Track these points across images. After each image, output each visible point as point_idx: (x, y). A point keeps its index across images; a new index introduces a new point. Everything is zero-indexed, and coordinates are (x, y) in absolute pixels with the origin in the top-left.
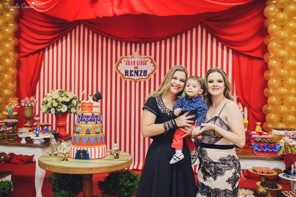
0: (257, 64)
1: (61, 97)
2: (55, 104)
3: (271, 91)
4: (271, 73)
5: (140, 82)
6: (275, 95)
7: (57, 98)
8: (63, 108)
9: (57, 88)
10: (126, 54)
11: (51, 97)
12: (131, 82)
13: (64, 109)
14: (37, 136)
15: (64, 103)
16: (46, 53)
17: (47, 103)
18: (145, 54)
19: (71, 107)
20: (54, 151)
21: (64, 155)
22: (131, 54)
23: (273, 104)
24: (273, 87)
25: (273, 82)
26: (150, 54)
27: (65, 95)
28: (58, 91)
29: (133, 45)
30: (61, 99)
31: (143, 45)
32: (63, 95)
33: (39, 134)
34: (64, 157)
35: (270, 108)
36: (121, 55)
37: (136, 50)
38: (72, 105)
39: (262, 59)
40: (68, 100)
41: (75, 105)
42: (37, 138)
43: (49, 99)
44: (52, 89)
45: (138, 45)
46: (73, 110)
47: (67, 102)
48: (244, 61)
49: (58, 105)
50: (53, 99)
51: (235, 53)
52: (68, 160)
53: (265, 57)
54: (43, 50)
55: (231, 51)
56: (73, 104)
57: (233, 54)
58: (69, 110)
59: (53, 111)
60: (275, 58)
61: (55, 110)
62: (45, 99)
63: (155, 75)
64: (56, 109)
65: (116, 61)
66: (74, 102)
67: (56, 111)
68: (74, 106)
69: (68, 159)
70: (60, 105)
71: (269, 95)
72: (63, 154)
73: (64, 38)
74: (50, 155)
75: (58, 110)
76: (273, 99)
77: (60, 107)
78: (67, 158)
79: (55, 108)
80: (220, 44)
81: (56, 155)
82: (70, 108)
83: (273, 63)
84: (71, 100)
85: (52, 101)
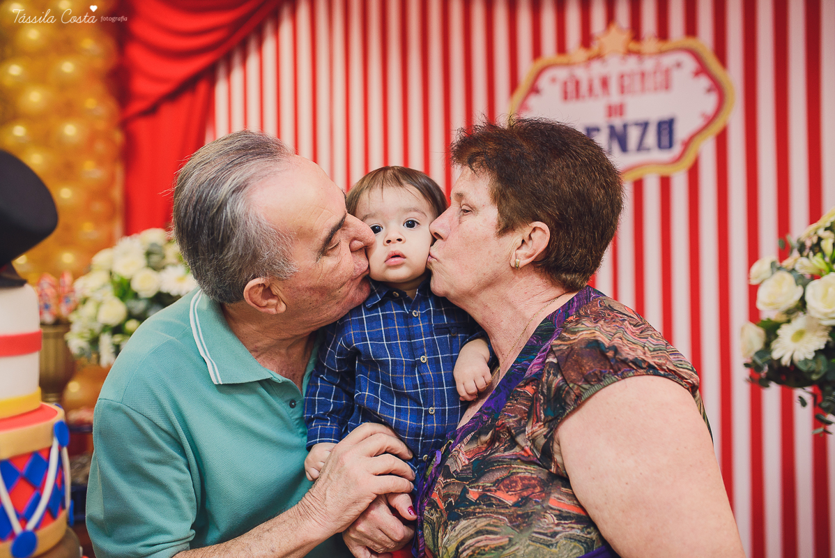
2: (112, 312)
5: (638, 186)
7: (127, 273)
10: (561, 47)
16: (221, 90)
18: (663, 34)
22: (586, 40)
36: (537, 52)
37: (610, 18)
54: (208, 76)
59: (107, 351)
63: (722, 141)
65: (513, 85)
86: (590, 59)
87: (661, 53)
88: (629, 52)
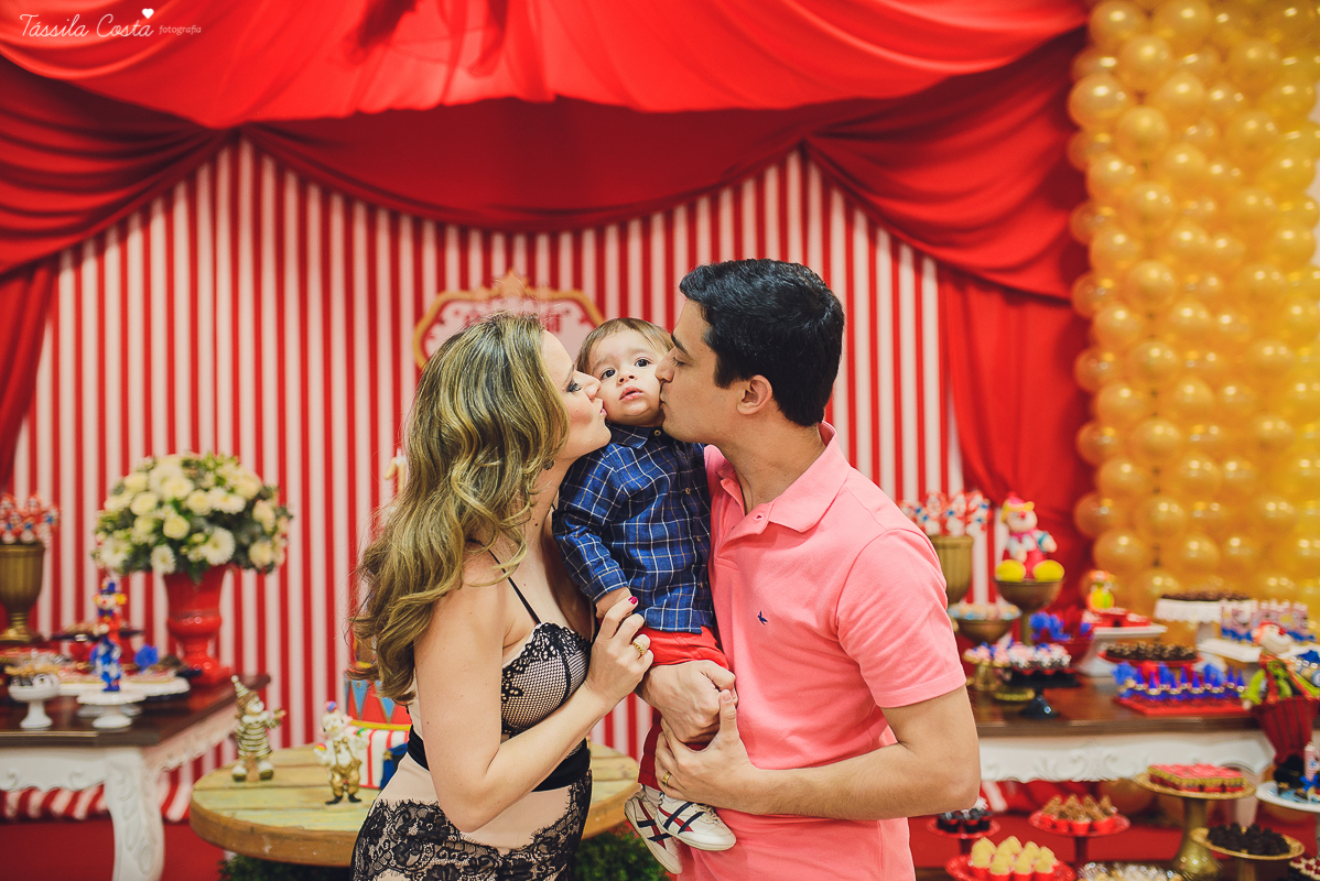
0: (1043, 325)
1: (200, 494)
2: (176, 527)
3: (1109, 435)
4: (1107, 361)
6: (1129, 451)
7: (180, 494)
8: (216, 546)
9: (172, 449)
10: (464, 284)
11: (147, 490)
13: (218, 548)
14: (112, 687)
15: (217, 518)
16: (66, 280)
17: (127, 519)
18: (554, 283)
19: (253, 539)
20: (258, 759)
21: (338, 778)
22: (488, 281)
23: (1120, 494)
24: (1118, 419)
25: (1119, 396)
26: (578, 283)
27: (220, 482)
28: (176, 460)
29: (498, 243)
30: (201, 503)
31: (543, 243)
32: (210, 479)
33: (118, 678)
34: (341, 785)
35: (1106, 508)
36: (441, 285)
37: (509, 264)
38: (257, 529)
39: (1062, 303)
40: (234, 505)
41: (268, 527)
42: (114, 698)
43: (143, 506)
44: (148, 450)
45: (520, 244)
46: (261, 553)
47: (230, 514)
48: (987, 309)
49: (190, 534)
50: (160, 504)
51: (950, 276)
52: (359, 801)
53: (1079, 291)
54: (52, 264)
55: (929, 268)
56: (260, 524)
57: (941, 279)
58: (242, 550)
59: (163, 561)
60: (1122, 297)
61: (177, 553)
62: (114, 505)
64: (184, 550)
65: (419, 313)
66: (264, 512)
67: (182, 560)
68: (263, 533)
69: (357, 796)
70: (200, 530)
71: (1101, 455)
72: (336, 769)
73: (158, 208)
74: (239, 779)
75: (193, 556)
76: (1121, 472)
77: (198, 538)
78: (352, 790)
79: (175, 544)
80: (883, 239)
81: (267, 776)
82: (245, 540)
83: (1116, 318)
84: (250, 505)
85: (161, 514)
86: (490, 299)
87: (553, 300)
88: (525, 297)
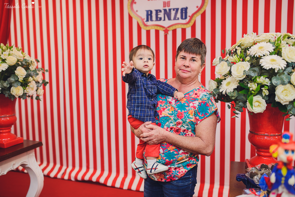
5: (174, 32)
12: (157, 32)
